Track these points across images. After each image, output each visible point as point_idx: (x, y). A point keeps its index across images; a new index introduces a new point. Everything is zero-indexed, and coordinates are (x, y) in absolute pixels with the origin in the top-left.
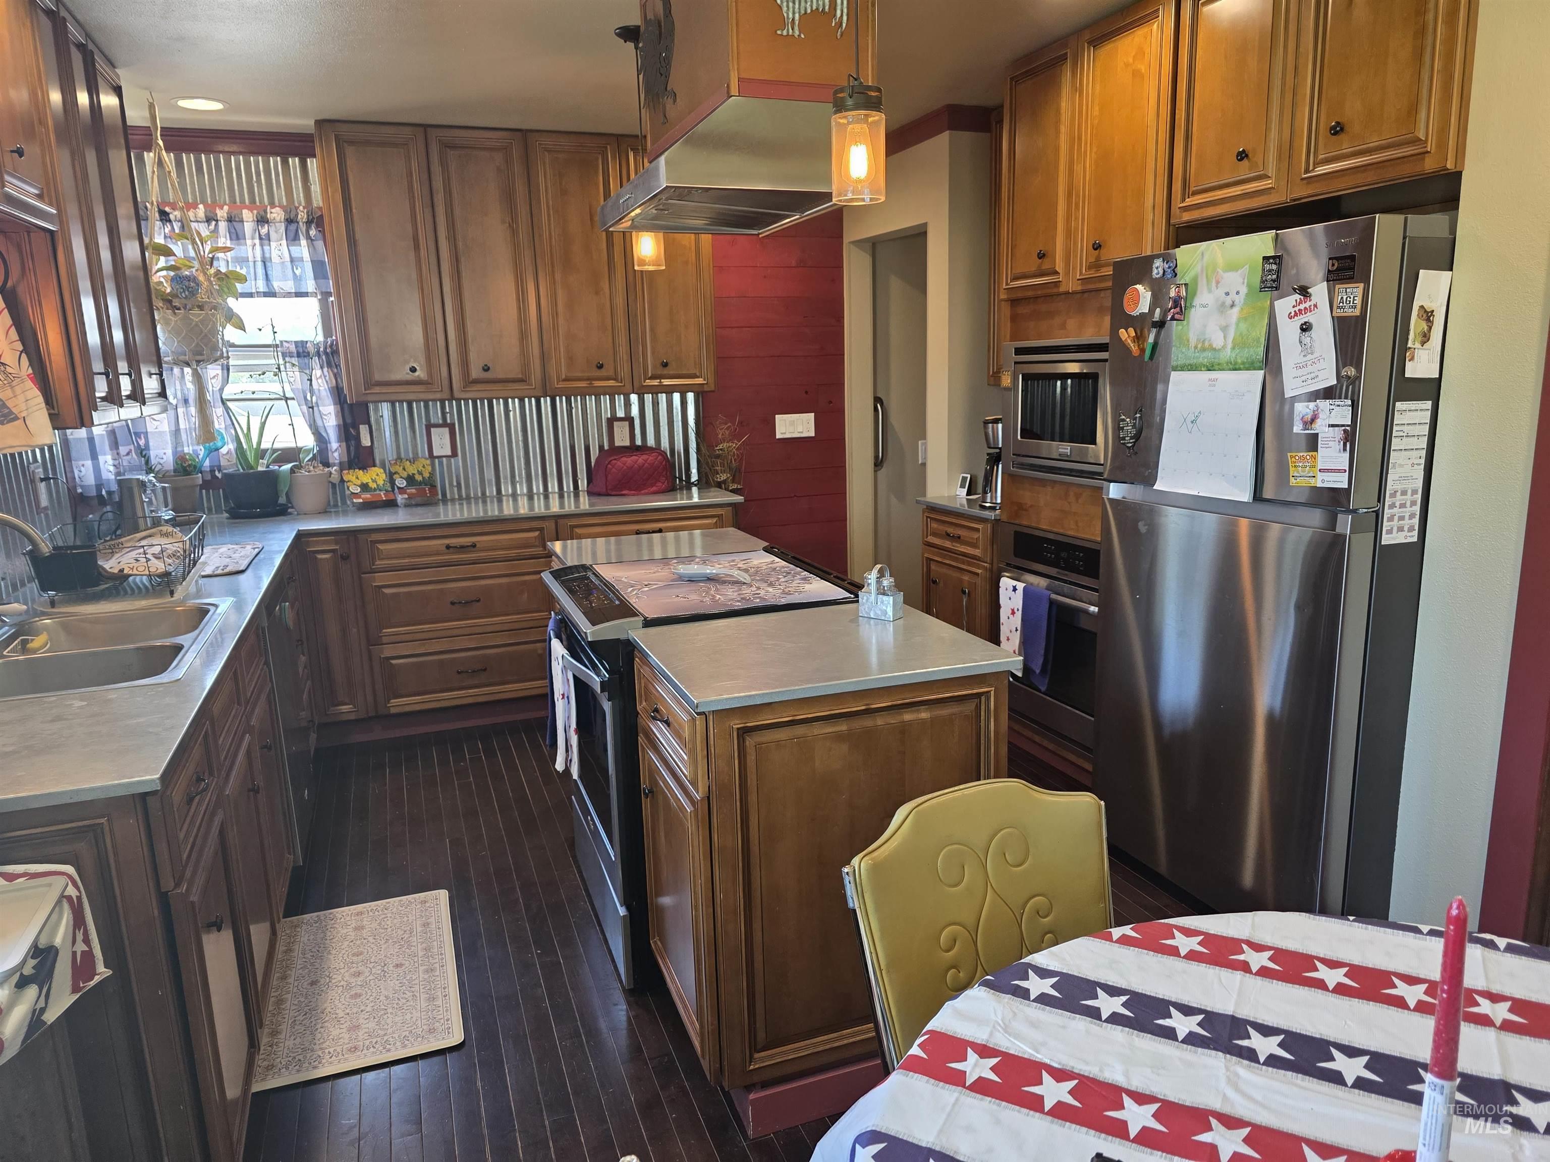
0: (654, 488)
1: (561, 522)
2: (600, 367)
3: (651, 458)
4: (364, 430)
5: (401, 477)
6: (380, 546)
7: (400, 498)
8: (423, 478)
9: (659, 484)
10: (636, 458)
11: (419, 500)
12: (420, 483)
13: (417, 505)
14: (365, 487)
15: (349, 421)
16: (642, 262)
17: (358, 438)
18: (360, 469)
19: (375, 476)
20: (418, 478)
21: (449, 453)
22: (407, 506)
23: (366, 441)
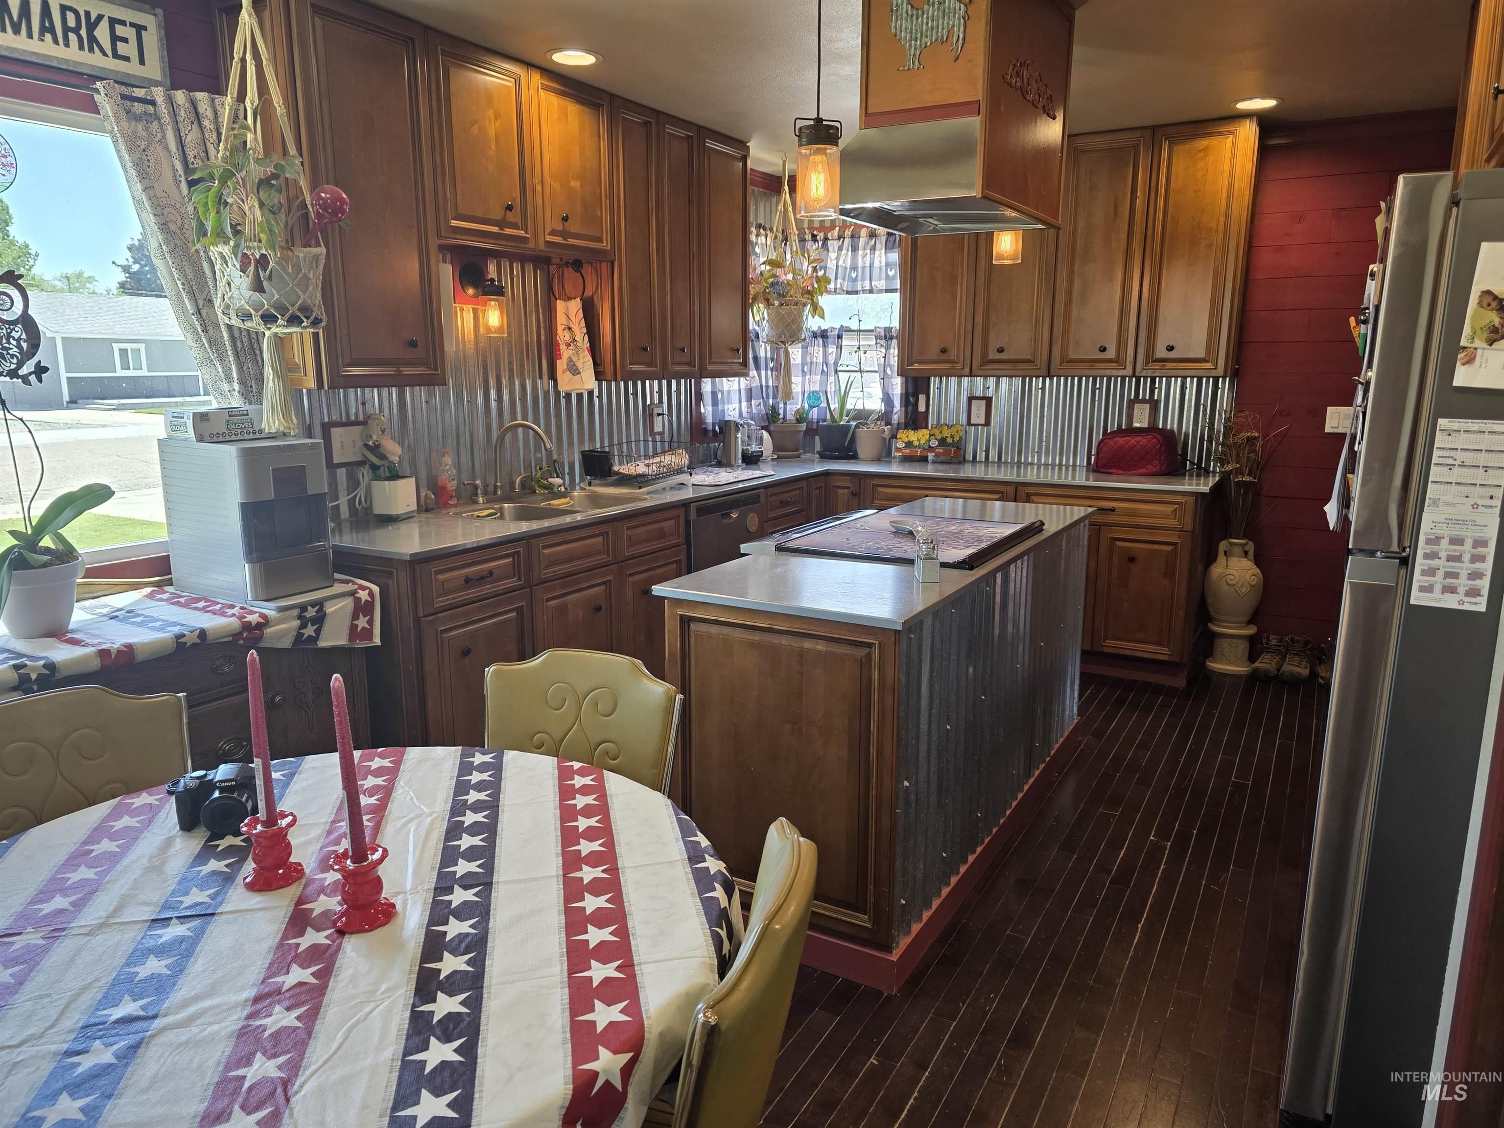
0: (1144, 470)
1: (1020, 488)
2: (1103, 349)
3: (1144, 440)
4: (922, 398)
5: (936, 439)
6: (879, 489)
7: (931, 456)
8: (953, 441)
9: (1150, 467)
10: (1129, 438)
11: (943, 458)
12: (949, 445)
13: (942, 463)
14: (909, 444)
15: (910, 390)
16: (1001, 257)
17: (916, 404)
18: (912, 429)
19: (918, 437)
20: (949, 440)
21: (983, 422)
22: (934, 462)
23: (922, 408)
